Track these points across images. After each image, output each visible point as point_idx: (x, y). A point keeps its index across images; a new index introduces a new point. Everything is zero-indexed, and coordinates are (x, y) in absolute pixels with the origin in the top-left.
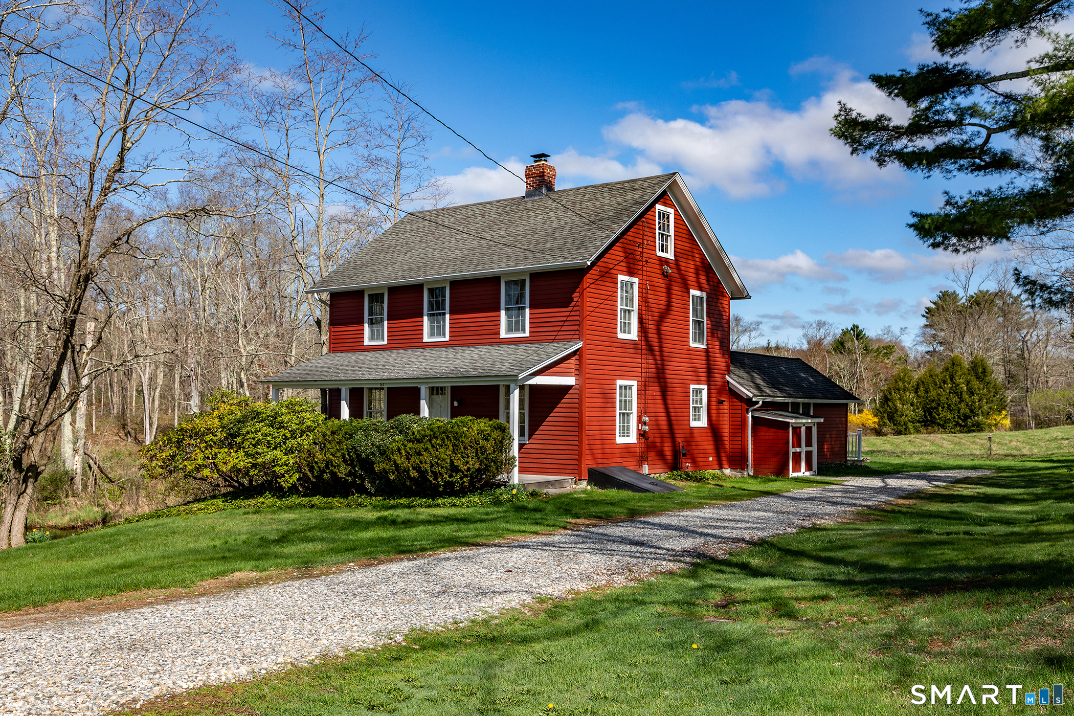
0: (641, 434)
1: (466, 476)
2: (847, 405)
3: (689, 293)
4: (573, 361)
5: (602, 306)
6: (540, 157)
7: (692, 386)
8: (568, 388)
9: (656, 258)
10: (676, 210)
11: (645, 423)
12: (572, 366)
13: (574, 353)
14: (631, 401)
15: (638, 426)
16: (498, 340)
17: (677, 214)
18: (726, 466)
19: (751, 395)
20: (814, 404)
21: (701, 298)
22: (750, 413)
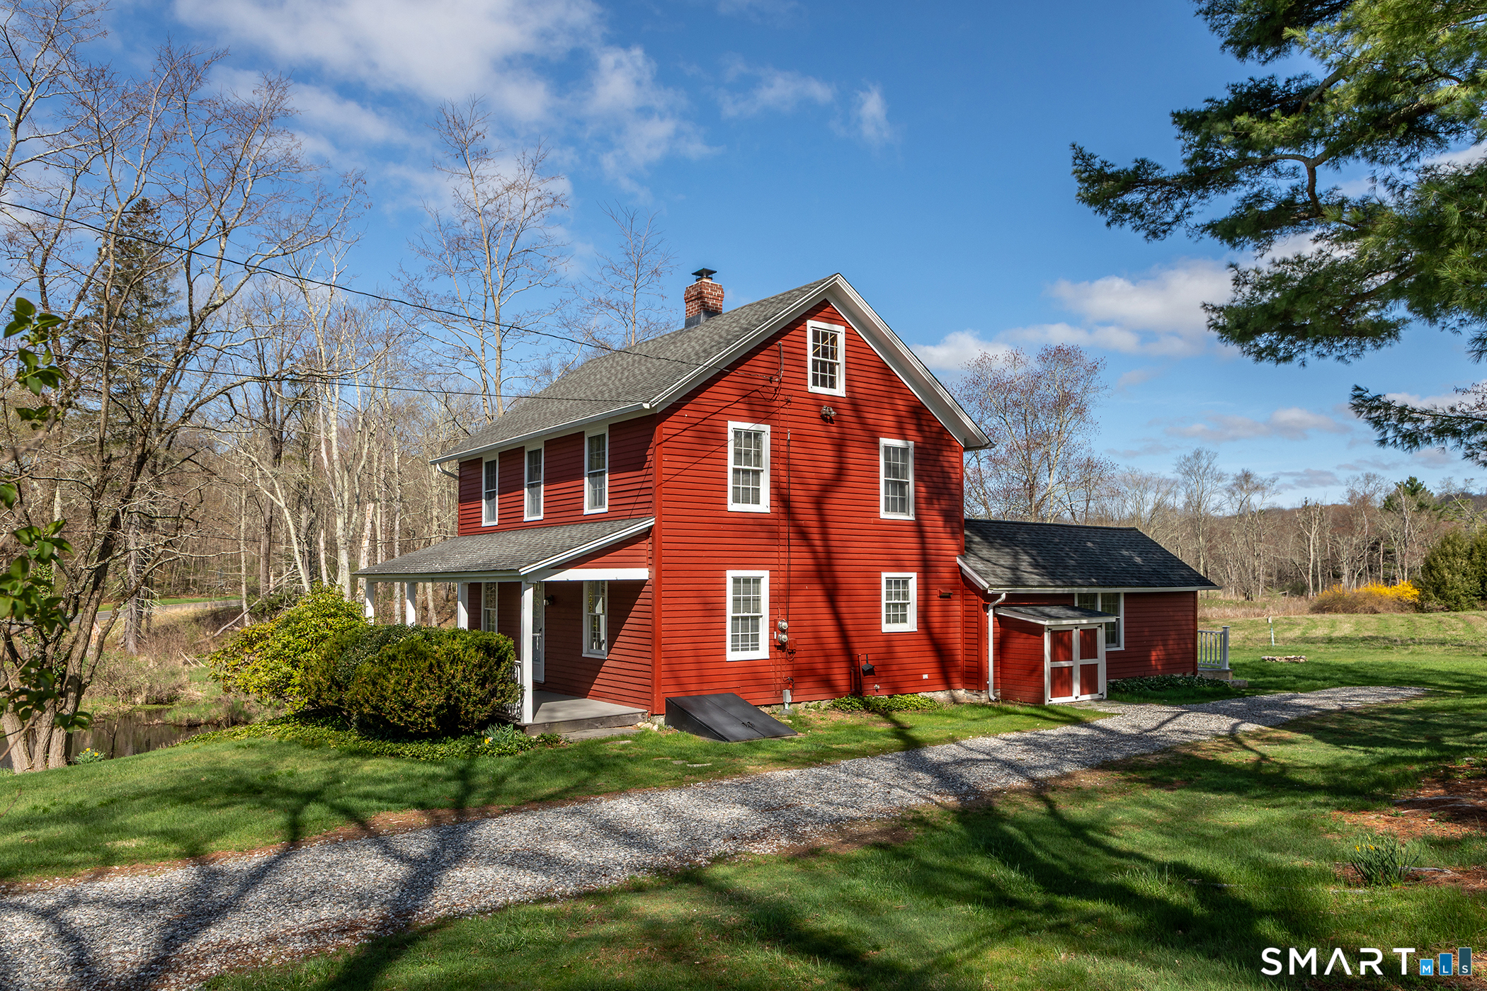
0: (777, 646)
1: (428, 715)
2: (1195, 593)
3: (877, 443)
4: (645, 545)
5: (696, 466)
6: (703, 273)
7: (884, 575)
8: (640, 584)
9: (809, 396)
10: (848, 327)
11: (783, 631)
12: (644, 553)
13: (647, 533)
14: (757, 600)
15: (771, 633)
16: (582, 518)
17: (850, 332)
18: (959, 685)
19: (987, 586)
20: (1126, 594)
21: (905, 451)
22: (991, 611)
